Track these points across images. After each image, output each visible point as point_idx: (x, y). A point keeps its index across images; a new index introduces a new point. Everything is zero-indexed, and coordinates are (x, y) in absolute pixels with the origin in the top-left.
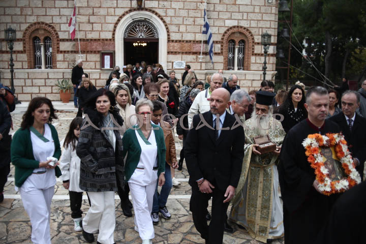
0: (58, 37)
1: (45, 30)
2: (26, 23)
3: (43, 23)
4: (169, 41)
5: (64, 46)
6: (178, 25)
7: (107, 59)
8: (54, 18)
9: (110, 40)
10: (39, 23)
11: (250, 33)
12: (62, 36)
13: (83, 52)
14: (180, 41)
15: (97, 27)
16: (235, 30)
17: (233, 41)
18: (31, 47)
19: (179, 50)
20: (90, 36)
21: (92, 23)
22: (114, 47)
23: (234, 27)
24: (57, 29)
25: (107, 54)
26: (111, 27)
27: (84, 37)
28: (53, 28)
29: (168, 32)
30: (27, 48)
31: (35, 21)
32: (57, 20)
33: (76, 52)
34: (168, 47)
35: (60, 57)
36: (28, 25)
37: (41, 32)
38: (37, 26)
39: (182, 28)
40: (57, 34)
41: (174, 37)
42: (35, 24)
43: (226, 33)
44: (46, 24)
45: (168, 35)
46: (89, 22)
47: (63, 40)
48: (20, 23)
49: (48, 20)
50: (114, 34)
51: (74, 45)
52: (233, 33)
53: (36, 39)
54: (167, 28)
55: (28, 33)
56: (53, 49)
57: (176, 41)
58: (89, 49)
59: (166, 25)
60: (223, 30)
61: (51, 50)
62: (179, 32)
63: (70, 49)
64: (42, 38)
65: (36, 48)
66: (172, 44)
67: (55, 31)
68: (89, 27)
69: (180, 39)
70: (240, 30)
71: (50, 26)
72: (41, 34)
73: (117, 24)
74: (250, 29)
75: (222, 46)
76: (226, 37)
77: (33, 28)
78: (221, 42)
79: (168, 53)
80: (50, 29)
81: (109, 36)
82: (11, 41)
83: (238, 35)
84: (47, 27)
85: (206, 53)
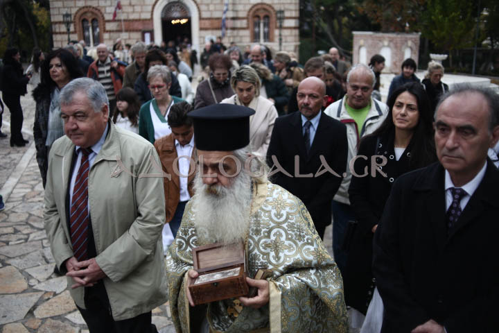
0: (104, 18)
1: (92, 13)
2: (75, 7)
3: (90, 7)
4: (201, 18)
5: (109, 26)
6: (208, 5)
7: (147, 36)
9: (149, 20)
10: (87, 7)
11: (273, 8)
12: (108, 17)
13: (126, 31)
14: (210, 19)
15: (138, 9)
16: (259, 7)
17: (258, 17)
18: (81, 28)
19: (209, 27)
20: (132, 17)
21: (133, 6)
22: (153, 25)
23: (258, 4)
24: (103, 11)
25: (148, 32)
26: (150, 8)
27: (126, 18)
28: (99, 11)
29: (199, 10)
30: (78, 29)
31: (84, 5)
32: (102, 4)
33: (120, 31)
34: (200, 24)
35: (106, 36)
36: (77, 9)
37: (89, 15)
38: (86, 10)
39: (212, 7)
40: (103, 16)
41: (205, 15)
42: (84, 7)
43: (251, 9)
44: (93, 8)
45: (200, 13)
46: (130, 5)
47: (109, 21)
48: (71, 7)
49: (94, 4)
50: (152, 15)
51: (118, 25)
52: (258, 10)
53: (84, 21)
54: (198, 8)
55: (78, 16)
56: (100, 29)
57: (207, 19)
58: (131, 28)
59: (197, 5)
60: (248, 7)
61: (98, 30)
62: (208, 10)
63: (115, 28)
64: (90, 20)
65: (85, 29)
66: (203, 21)
67: (101, 13)
68: (130, 9)
69: (210, 16)
70: (264, 6)
71: (96, 9)
72: (89, 17)
73: (154, 6)
74: (273, 5)
75: (248, 21)
76: (251, 13)
77: (82, 11)
78: (247, 18)
79: (201, 29)
80: (96, 12)
81: (148, 16)
82: (68, 24)
83: (262, 11)
84: (94, 11)
85: (233, 29)
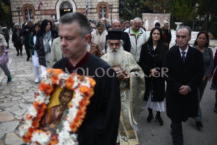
0: (34, 9)
1: (29, 7)
2: (22, 5)
3: (28, 4)
4: (76, 9)
5: (37, 13)
6: (80, 3)
7: (54, 17)
8: (33, 2)
9: (54, 9)
10: (27, 4)
11: (108, 4)
13: (44, 15)
14: (81, 9)
15: (49, 5)
16: (102, 3)
17: (101, 8)
18: (25, 14)
20: (47, 8)
21: (47, 4)
22: (56, 12)
23: (101, 2)
24: (34, 6)
25: (54, 15)
26: (55, 5)
27: (44, 9)
28: (32, 6)
29: (76, 5)
30: (23, 14)
31: (26, 4)
32: (34, 3)
33: (42, 15)
35: (36, 17)
36: (23, 5)
37: (28, 8)
38: (26, 6)
39: (81, 4)
40: (34, 8)
41: (78, 7)
42: (25, 5)
43: (98, 5)
44: (30, 5)
45: (76, 7)
46: (46, 3)
47: (37, 10)
48: (20, 5)
49: (30, 3)
50: (56, 7)
51: (41, 12)
52: (101, 5)
53: (26, 10)
54: (76, 4)
55: (23, 8)
56: (33, 14)
57: (79, 9)
58: (47, 13)
59: (75, 3)
60: (97, 4)
61: (32, 14)
62: (80, 5)
63: (39, 14)
64: (28, 10)
65: (26, 14)
66: (78, 10)
67: (33, 7)
68: (46, 5)
69: (81, 8)
70: (104, 3)
71: (31, 5)
72: (28, 9)
73: (56, 3)
74: (108, 3)
75: (97, 10)
77: (25, 6)
78: (97, 8)
80: (31, 6)
81: (54, 8)
82: (19, 12)
83: (103, 5)
84: (30, 6)
85: (91, 13)
